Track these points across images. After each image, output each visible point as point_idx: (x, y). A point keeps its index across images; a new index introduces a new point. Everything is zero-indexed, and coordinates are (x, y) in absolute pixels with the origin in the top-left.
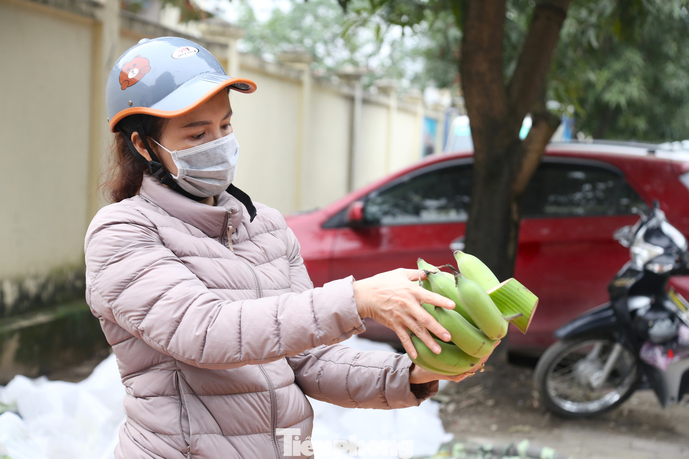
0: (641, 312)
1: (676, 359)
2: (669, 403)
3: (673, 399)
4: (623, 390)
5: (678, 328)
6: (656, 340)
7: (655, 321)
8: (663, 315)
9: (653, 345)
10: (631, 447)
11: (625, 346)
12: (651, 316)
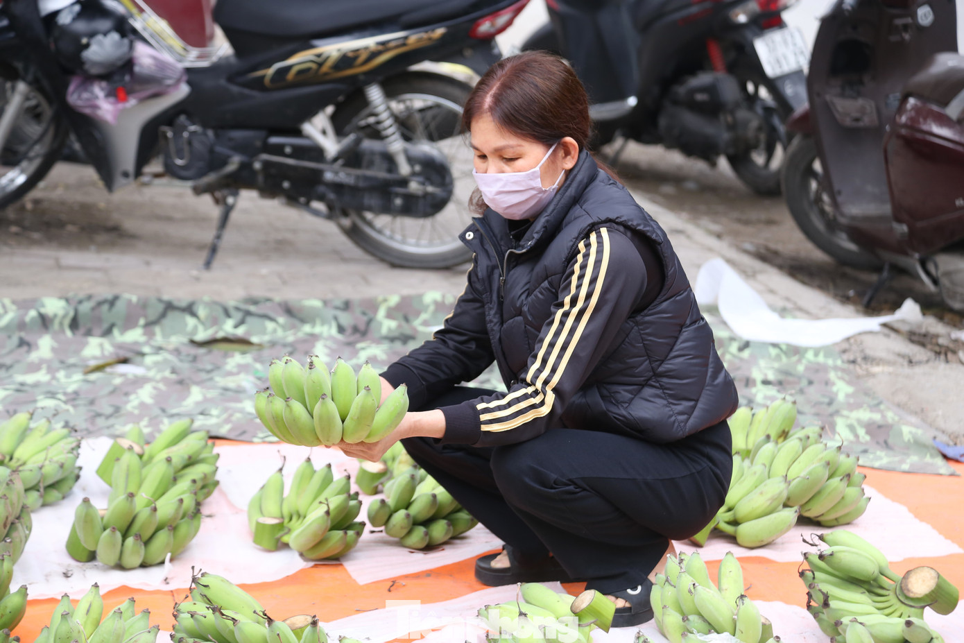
0: (65, 19)
1: (132, 102)
2: (120, 181)
3: (126, 175)
4: (32, 166)
5: (131, 47)
6: (94, 71)
7: (92, 35)
8: (105, 24)
9: (89, 79)
10: (59, 266)
11: (35, 84)
12: (81, 26)
